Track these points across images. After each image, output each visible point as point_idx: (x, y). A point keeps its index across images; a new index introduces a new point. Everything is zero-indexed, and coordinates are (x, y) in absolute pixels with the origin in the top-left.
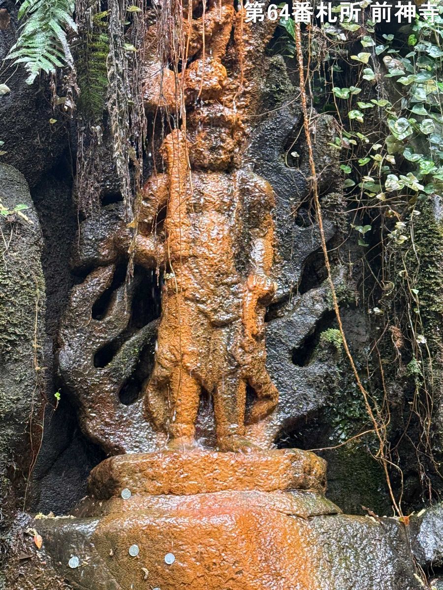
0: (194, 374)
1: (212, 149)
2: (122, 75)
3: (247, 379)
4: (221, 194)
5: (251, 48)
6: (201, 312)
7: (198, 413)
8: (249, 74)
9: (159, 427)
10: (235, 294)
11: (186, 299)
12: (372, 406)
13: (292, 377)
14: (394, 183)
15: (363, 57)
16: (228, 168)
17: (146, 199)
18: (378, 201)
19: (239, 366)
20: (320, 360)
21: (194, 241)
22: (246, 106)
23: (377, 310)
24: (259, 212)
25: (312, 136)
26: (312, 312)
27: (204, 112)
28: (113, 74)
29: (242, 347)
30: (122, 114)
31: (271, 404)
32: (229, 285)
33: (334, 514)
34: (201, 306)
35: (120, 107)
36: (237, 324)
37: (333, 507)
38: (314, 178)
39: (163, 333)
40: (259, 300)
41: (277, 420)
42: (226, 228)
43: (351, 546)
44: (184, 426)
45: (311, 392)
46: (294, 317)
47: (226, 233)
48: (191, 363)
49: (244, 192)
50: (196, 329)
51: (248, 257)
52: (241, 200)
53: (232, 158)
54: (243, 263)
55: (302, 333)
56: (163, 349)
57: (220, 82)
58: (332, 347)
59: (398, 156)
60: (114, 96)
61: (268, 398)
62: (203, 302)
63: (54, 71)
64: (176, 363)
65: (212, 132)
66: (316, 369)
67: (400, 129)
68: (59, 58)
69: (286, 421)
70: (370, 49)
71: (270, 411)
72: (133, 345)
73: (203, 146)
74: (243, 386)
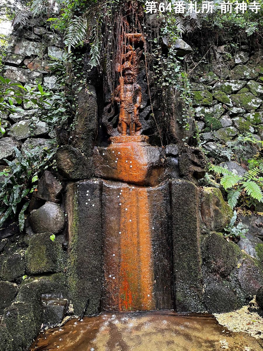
0: (125, 122)
1: (128, 80)
2: (109, 66)
3: (135, 123)
4: (130, 88)
5: (136, 59)
6: (126, 111)
7: (127, 130)
8: (136, 64)
9: (120, 132)
10: (132, 107)
11: (124, 108)
12: (158, 127)
13: (144, 123)
14: (164, 84)
15: (159, 59)
16: (132, 83)
17: (116, 90)
18: (161, 88)
19: (133, 120)
20: (150, 119)
21: (125, 97)
22: (136, 71)
23: (159, 109)
24: (138, 91)
25: (148, 76)
26: (148, 110)
27: (127, 72)
28: (107, 66)
29: (134, 117)
30: (110, 73)
31: (140, 128)
32: (132, 105)
33: (149, 146)
34: (126, 110)
35: (109, 72)
36: (133, 113)
37: (149, 145)
38: (148, 84)
39: (120, 115)
40: (137, 108)
41: (142, 130)
42: (131, 95)
43: (152, 151)
44: (124, 132)
45: (148, 125)
46: (145, 112)
47: (131, 96)
48: (125, 120)
49: (135, 88)
50: (126, 114)
51: (136, 100)
52: (134, 89)
53: (133, 81)
54: (135, 101)
55: (147, 114)
56: (120, 118)
57: (129, 66)
58: (152, 116)
59: (165, 79)
60: (108, 70)
61: (140, 126)
62: (127, 109)
63: (96, 66)
64: (122, 120)
65: (128, 76)
66: (149, 121)
67: (165, 73)
68: (97, 63)
69: (143, 131)
70: (160, 58)
71: (140, 129)
72: (115, 118)
73: (127, 79)
74: (134, 124)
